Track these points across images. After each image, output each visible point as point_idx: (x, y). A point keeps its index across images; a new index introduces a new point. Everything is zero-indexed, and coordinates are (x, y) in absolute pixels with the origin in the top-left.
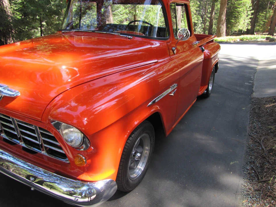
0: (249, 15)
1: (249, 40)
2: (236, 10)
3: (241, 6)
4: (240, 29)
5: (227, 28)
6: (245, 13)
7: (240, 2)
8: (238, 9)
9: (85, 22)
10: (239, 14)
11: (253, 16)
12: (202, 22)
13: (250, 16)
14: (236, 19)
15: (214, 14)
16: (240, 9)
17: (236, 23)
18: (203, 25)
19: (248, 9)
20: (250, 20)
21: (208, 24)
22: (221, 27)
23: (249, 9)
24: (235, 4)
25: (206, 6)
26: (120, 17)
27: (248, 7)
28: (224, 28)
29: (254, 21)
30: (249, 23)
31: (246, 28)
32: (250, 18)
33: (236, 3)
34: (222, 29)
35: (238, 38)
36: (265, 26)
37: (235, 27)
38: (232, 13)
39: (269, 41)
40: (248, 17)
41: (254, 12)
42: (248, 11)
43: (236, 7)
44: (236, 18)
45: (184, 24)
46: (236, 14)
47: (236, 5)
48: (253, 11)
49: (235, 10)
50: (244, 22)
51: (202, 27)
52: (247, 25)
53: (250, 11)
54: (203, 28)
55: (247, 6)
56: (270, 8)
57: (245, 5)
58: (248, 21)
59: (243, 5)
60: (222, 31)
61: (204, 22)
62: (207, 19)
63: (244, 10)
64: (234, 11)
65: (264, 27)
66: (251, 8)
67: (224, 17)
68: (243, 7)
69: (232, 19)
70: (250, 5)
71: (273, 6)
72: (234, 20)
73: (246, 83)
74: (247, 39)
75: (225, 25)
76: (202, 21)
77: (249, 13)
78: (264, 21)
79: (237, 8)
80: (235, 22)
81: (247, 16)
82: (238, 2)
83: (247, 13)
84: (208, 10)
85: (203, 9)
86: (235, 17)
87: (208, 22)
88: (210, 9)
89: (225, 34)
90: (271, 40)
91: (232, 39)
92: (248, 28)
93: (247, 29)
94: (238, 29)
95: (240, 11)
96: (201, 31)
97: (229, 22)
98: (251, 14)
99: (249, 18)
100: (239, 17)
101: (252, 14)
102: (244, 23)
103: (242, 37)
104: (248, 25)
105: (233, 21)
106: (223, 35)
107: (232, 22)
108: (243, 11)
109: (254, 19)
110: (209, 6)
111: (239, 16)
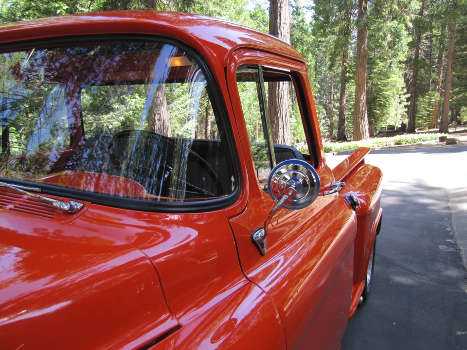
0: (403, 101)
1: (410, 143)
2: (381, 94)
3: (389, 88)
4: (391, 124)
5: (370, 123)
6: (395, 98)
7: (386, 81)
8: (385, 92)
9: (112, 124)
10: (387, 101)
11: (409, 103)
12: (326, 115)
13: (405, 103)
14: (382, 109)
15: (345, 102)
16: (388, 93)
17: (383, 116)
18: (328, 121)
19: (400, 93)
20: (406, 110)
21: (336, 118)
22: (360, 123)
23: (402, 92)
24: (377, 84)
25: (331, 89)
26: (181, 112)
27: (400, 89)
28: (365, 124)
29: (412, 111)
30: (405, 114)
31: (401, 123)
32: (405, 107)
33: (379, 83)
34: (363, 127)
35: (391, 141)
36: (431, 118)
37: (381, 121)
38: (375, 99)
39: (445, 143)
40: (401, 105)
41: (411, 96)
42: (400, 95)
43: (380, 89)
44: (383, 106)
45: (295, 121)
46: (381, 101)
47: (380, 86)
48: (408, 95)
49: (379, 94)
50: (396, 112)
51: (327, 124)
52: (402, 117)
53: (405, 94)
54: (329, 126)
55: (398, 88)
56: (434, 90)
57: (394, 86)
58: (402, 110)
59: (392, 86)
60: (362, 130)
61: (330, 114)
62: (334, 110)
63: (394, 94)
64: (378, 96)
65: (429, 119)
66: (405, 90)
67: (363, 107)
68: (391, 89)
69: (375, 109)
70: (403, 86)
71: (437, 87)
72: (379, 110)
73: (440, 247)
74: (407, 141)
75: (366, 118)
76: (326, 113)
77: (403, 98)
78: (428, 111)
79: (381, 91)
80: (381, 113)
81: (400, 103)
82: (383, 81)
83: (400, 98)
84: (335, 96)
85: (326, 95)
86: (380, 105)
87: (337, 115)
88: (338, 95)
89: (367, 134)
90: (449, 141)
91: (382, 142)
92: (404, 123)
93: (403, 125)
94: (387, 125)
95: (387, 95)
96: (325, 131)
97: (372, 114)
98: (405, 100)
99: (403, 106)
100: (387, 105)
101: (408, 100)
102: (396, 115)
103: (398, 138)
104: (404, 118)
105: (378, 112)
106: (365, 137)
107: (377, 114)
108: (392, 95)
109: (411, 108)
110: (336, 90)
111: (387, 103)
